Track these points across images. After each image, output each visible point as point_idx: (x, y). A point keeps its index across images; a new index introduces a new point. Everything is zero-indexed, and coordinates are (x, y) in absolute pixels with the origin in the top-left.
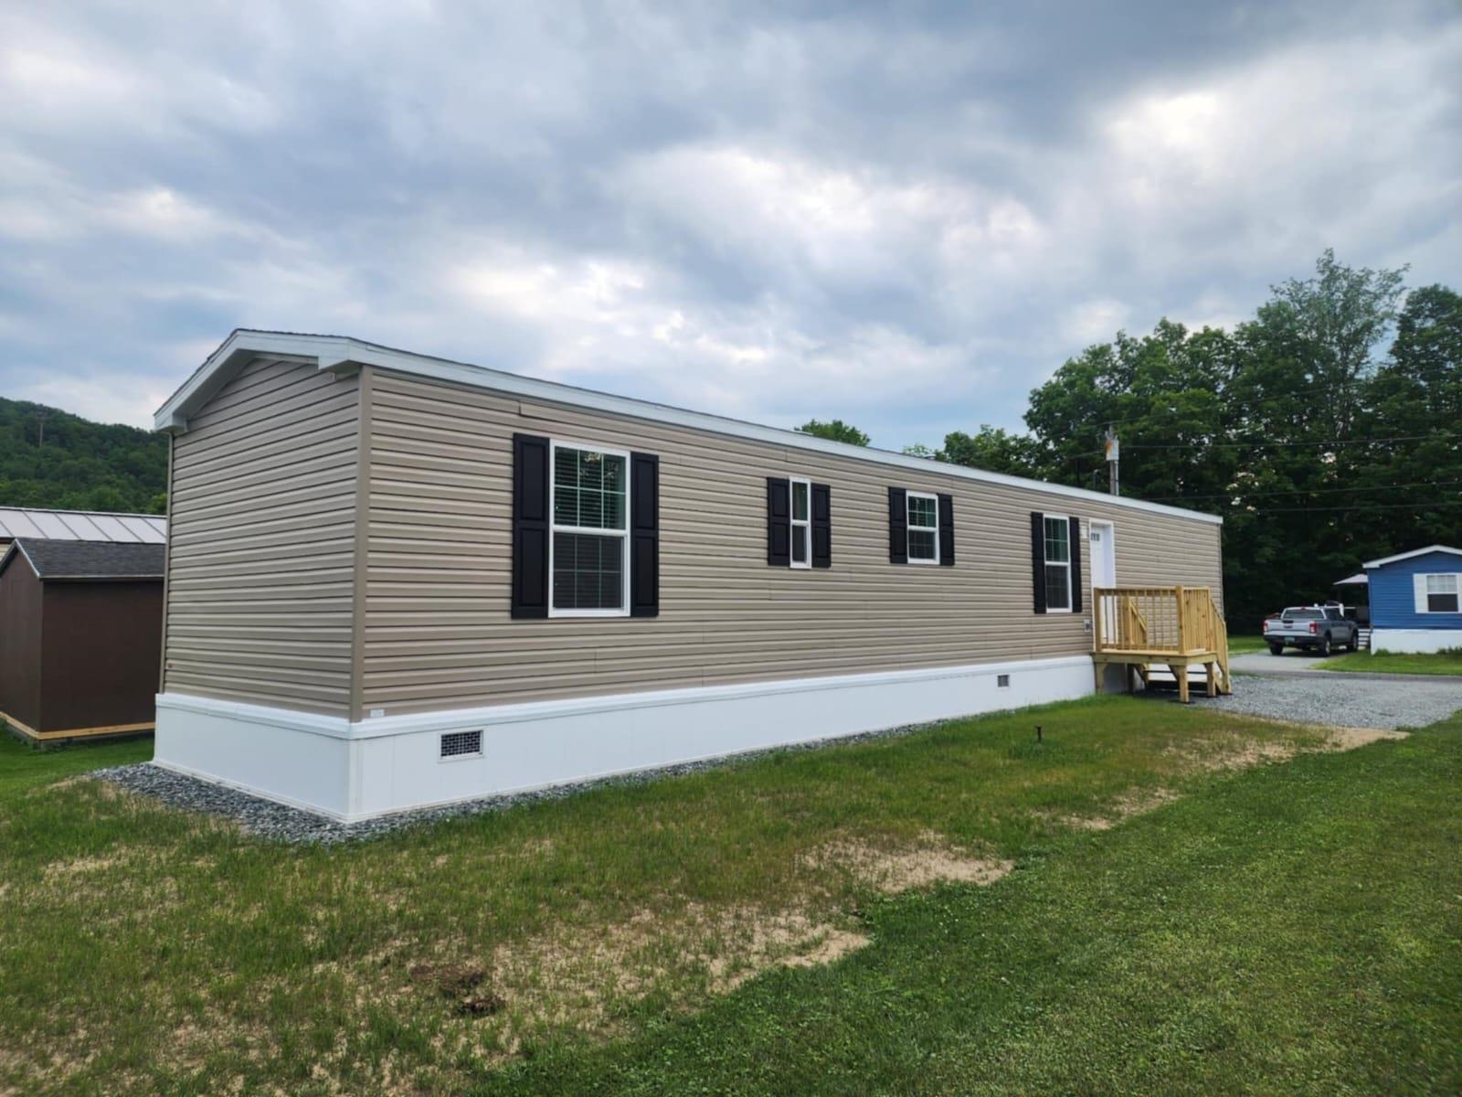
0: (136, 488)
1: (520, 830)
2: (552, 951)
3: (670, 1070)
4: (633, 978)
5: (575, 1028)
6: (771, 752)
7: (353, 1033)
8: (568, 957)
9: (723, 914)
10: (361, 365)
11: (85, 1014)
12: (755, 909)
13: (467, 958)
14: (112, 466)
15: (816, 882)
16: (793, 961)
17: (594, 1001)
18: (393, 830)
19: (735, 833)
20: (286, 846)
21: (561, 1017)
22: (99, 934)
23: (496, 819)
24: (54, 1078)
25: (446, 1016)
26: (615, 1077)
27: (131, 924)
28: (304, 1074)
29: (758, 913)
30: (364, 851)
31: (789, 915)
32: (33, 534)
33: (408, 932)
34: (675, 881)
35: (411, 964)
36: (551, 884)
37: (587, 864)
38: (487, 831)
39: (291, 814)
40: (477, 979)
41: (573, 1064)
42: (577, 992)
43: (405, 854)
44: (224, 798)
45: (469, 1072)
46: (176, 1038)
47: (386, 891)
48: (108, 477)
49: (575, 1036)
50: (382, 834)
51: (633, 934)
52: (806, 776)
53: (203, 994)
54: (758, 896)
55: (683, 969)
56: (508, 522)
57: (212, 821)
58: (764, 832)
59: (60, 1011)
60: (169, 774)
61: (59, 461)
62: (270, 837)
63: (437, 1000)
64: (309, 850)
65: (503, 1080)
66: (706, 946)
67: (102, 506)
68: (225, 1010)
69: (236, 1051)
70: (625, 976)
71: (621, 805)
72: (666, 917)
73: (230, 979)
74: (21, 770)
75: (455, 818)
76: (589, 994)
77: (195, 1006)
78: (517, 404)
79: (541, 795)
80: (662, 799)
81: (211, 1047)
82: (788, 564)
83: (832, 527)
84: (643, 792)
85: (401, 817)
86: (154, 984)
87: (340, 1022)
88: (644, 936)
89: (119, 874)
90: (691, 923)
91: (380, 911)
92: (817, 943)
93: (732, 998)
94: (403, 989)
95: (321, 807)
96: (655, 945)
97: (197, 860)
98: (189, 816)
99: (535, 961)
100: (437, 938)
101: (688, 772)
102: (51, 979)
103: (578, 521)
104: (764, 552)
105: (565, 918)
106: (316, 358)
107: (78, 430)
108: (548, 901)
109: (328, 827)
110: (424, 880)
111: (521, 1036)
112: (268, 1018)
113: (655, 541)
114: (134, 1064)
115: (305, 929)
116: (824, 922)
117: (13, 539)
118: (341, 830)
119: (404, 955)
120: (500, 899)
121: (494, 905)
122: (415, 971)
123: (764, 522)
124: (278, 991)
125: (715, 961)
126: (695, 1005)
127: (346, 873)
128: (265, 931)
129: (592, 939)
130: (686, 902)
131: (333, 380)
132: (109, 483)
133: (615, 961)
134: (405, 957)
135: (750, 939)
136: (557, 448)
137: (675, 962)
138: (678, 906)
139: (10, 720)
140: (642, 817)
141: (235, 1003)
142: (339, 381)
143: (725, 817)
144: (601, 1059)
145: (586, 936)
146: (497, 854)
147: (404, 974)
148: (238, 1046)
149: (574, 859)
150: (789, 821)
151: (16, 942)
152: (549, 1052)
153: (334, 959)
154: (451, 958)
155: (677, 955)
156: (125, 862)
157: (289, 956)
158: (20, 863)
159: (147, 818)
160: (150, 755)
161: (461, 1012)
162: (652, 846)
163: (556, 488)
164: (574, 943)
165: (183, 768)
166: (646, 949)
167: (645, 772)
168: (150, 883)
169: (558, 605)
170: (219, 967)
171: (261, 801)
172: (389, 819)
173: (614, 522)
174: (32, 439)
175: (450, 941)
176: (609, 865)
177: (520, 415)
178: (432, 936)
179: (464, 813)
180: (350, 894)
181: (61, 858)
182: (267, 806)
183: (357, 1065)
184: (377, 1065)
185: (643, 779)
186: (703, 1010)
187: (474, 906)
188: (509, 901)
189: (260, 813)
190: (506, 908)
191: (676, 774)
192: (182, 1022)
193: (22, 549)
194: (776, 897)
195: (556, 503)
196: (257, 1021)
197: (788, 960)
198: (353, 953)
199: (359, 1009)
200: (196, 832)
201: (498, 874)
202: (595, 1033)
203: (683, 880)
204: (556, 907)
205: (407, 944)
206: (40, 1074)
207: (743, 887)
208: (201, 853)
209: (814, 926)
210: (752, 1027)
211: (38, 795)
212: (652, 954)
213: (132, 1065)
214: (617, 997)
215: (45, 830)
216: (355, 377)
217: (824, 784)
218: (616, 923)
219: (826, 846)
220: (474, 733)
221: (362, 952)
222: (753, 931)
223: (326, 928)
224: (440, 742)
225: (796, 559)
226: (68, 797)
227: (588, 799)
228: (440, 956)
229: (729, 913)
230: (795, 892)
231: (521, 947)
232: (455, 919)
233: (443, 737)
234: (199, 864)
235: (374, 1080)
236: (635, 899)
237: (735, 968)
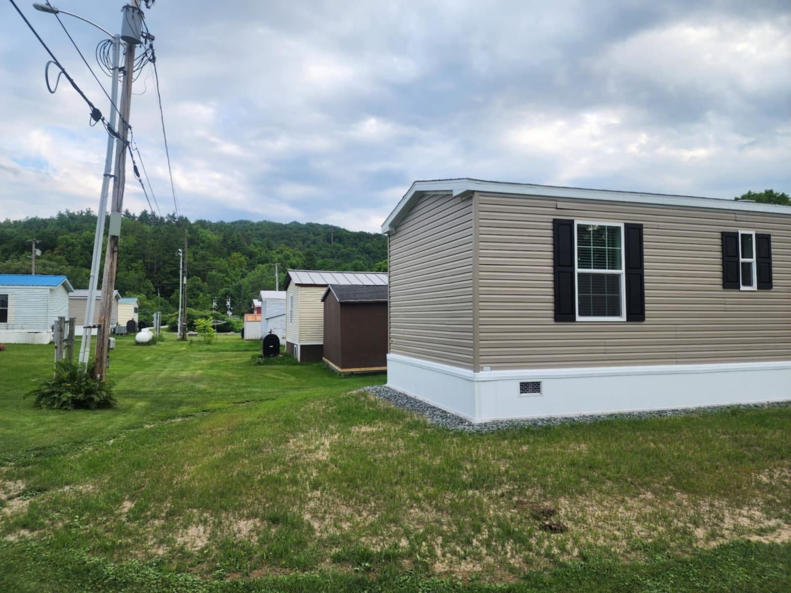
0: (368, 260)
1: (567, 438)
2: (592, 506)
3: (673, 586)
4: (643, 529)
5: (610, 550)
6: (728, 408)
7: (490, 527)
8: (602, 511)
9: (702, 502)
10: (473, 192)
11: (373, 495)
12: (724, 503)
13: (544, 501)
14: (359, 251)
15: (769, 492)
16: (754, 538)
17: (621, 538)
18: (499, 429)
19: (706, 455)
20: (448, 430)
21: (601, 542)
22: (375, 460)
23: (552, 429)
24: (364, 522)
25: (536, 529)
26: (638, 582)
27: (387, 458)
28: (469, 543)
29: (726, 506)
30: (485, 438)
31: (750, 509)
32: (335, 283)
33: (512, 482)
34: (666, 478)
35: (515, 499)
36: (588, 469)
37: (608, 461)
38: (548, 435)
39: (448, 415)
40: (551, 513)
41: (611, 569)
42: (609, 531)
43: (506, 442)
44: (418, 404)
45: (552, 560)
46: (411, 514)
47: (498, 460)
48: (358, 256)
49: (611, 555)
50: (493, 431)
51: (641, 504)
52: (757, 425)
53: (420, 495)
54: (725, 495)
55: (677, 530)
56: (551, 268)
57: (415, 415)
58: (728, 456)
59: (363, 493)
60: (394, 391)
61: (339, 250)
62: (441, 425)
63: (530, 519)
64: (459, 434)
65: (571, 569)
66: (691, 519)
67: (356, 269)
68: (431, 505)
69: (437, 525)
70: (638, 528)
71: (626, 430)
72: (662, 499)
73: (431, 490)
74: (335, 385)
75: (529, 426)
76: (617, 533)
77: (418, 500)
78: (555, 202)
79: (576, 419)
80: (653, 429)
81: (426, 520)
82: (739, 288)
83: (773, 262)
84: (640, 424)
85: (502, 423)
86: (399, 487)
87: (483, 520)
88: (649, 507)
89: (379, 435)
90: (679, 504)
91: (497, 469)
92: (772, 530)
93: (712, 553)
94: (513, 511)
95: (463, 414)
96: (656, 513)
97: (410, 432)
98: (405, 411)
99: (582, 509)
100: (527, 487)
101: (669, 415)
102: (359, 478)
103: (592, 266)
104: (720, 281)
105: (598, 489)
106: (452, 191)
107: (346, 236)
108: (587, 478)
109: (467, 424)
110: (517, 457)
111: (578, 548)
112: (450, 512)
113: (641, 276)
114: (395, 521)
115: (462, 472)
116: (776, 518)
117: (328, 285)
118: (473, 426)
119: (511, 493)
120: (559, 472)
121: (556, 476)
122: (518, 502)
123: (720, 261)
124: (452, 500)
125: (698, 530)
126: (686, 552)
127: (478, 447)
128: (444, 470)
129: (616, 503)
130: (675, 492)
131: (460, 201)
132: (358, 258)
133: (631, 518)
134: (512, 494)
135: (722, 520)
136: (578, 225)
137: (670, 525)
138: (670, 493)
139: (330, 363)
140: (641, 439)
141: (434, 502)
142: (463, 201)
143: (698, 445)
144: (628, 570)
145: (612, 501)
146: (555, 449)
147: (512, 503)
148: (438, 522)
149: (600, 457)
150: (745, 452)
151: (344, 460)
152: (596, 560)
153: (477, 489)
154: (535, 499)
155: (672, 521)
156: (381, 429)
157: (455, 484)
158: (342, 425)
159: (388, 410)
160: (385, 381)
161: (544, 528)
162: (648, 456)
163: (578, 248)
164: (605, 503)
165: (400, 389)
166: (650, 514)
167: (640, 413)
168: (393, 440)
169: (581, 314)
170: (426, 483)
171: (434, 407)
172: (496, 423)
173: (614, 265)
174: (329, 241)
175: (534, 490)
176: (622, 463)
177: (557, 208)
178: (524, 486)
179: (534, 424)
180: (481, 458)
181: (357, 425)
182: (437, 410)
183: (494, 543)
184: (503, 546)
185: (639, 417)
186: (693, 557)
187: (545, 474)
188: (564, 474)
189: (434, 413)
190: (563, 478)
191: (661, 416)
192: (413, 506)
193: (332, 290)
194: (740, 498)
195: (578, 256)
196: (445, 512)
197: (750, 536)
198: (486, 488)
199: (492, 516)
200: (408, 419)
201: (557, 459)
202: (623, 556)
203: (671, 478)
204: (592, 481)
205: (512, 488)
206: (359, 519)
207: (714, 488)
208: (412, 429)
209: (769, 519)
210: (727, 572)
211: (345, 396)
212: (654, 518)
213: (394, 522)
214: (634, 538)
215: (349, 412)
216: (471, 198)
217: (771, 431)
218: (630, 496)
219: (775, 470)
220: (537, 383)
221: (489, 488)
222: (724, 515)
223: (471, 473)
224: (519, 386)
225: (744, 284)
226: (356, 398)
227: (605, 425)
228: (530, 497)
229: (705, 502)
230: (754, 496)
231: (574, 500)
232: (536, 479)
233: (521, 383)
234: (411, 434)
235: (503, 553)
236: (641, 485)
237: (713, 536)
